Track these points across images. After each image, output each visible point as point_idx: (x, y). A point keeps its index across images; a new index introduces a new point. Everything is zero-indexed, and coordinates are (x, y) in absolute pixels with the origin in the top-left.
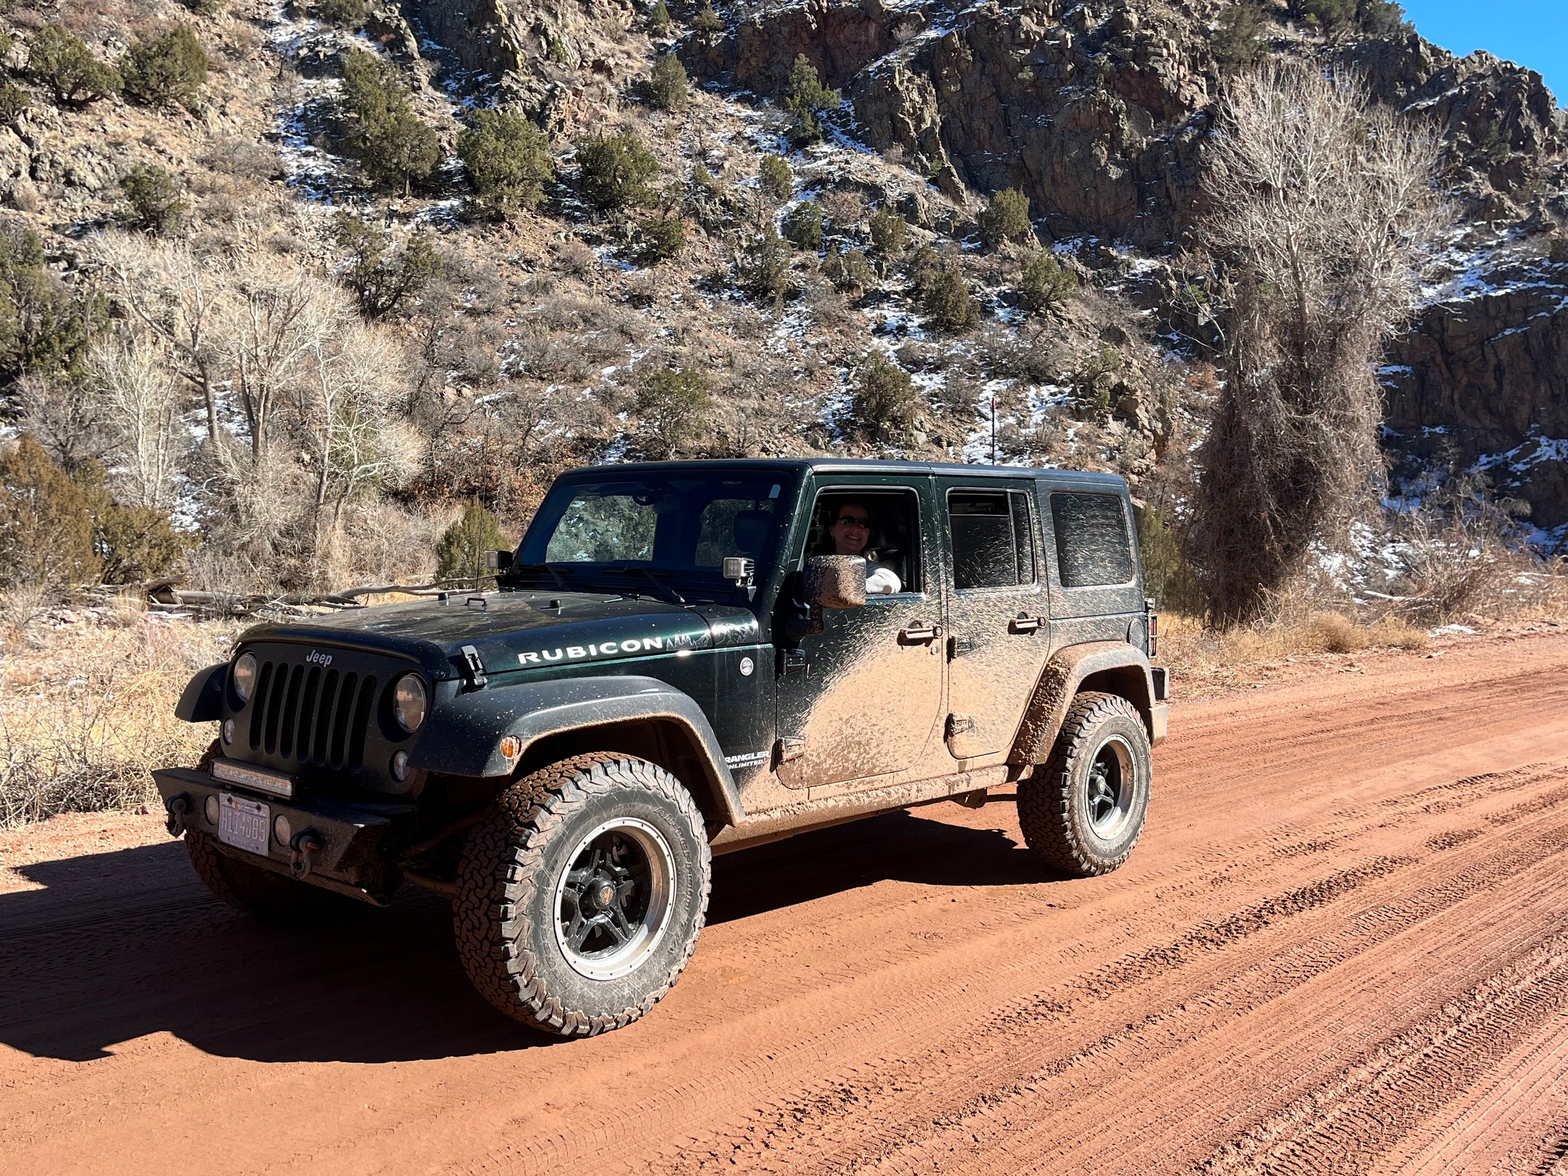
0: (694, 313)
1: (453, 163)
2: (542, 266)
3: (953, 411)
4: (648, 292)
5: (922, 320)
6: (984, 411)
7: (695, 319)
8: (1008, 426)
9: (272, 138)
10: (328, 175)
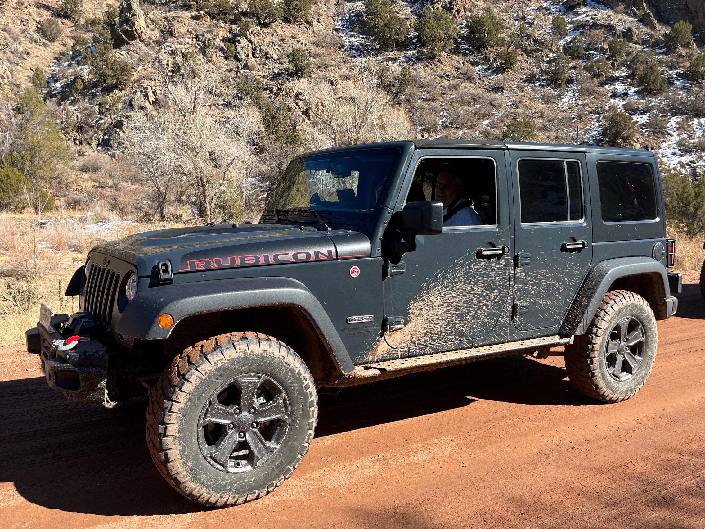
0: (523, 93)
1: (412, 34)
2: (454, 77)
3: (654, 132)
4: (502, 86)
5: (636, 89)
6: (670, 132)
7: (524, 96)
8: (684, 139)
9: (337, 30)
10: (361, 44)
